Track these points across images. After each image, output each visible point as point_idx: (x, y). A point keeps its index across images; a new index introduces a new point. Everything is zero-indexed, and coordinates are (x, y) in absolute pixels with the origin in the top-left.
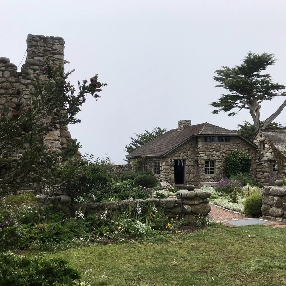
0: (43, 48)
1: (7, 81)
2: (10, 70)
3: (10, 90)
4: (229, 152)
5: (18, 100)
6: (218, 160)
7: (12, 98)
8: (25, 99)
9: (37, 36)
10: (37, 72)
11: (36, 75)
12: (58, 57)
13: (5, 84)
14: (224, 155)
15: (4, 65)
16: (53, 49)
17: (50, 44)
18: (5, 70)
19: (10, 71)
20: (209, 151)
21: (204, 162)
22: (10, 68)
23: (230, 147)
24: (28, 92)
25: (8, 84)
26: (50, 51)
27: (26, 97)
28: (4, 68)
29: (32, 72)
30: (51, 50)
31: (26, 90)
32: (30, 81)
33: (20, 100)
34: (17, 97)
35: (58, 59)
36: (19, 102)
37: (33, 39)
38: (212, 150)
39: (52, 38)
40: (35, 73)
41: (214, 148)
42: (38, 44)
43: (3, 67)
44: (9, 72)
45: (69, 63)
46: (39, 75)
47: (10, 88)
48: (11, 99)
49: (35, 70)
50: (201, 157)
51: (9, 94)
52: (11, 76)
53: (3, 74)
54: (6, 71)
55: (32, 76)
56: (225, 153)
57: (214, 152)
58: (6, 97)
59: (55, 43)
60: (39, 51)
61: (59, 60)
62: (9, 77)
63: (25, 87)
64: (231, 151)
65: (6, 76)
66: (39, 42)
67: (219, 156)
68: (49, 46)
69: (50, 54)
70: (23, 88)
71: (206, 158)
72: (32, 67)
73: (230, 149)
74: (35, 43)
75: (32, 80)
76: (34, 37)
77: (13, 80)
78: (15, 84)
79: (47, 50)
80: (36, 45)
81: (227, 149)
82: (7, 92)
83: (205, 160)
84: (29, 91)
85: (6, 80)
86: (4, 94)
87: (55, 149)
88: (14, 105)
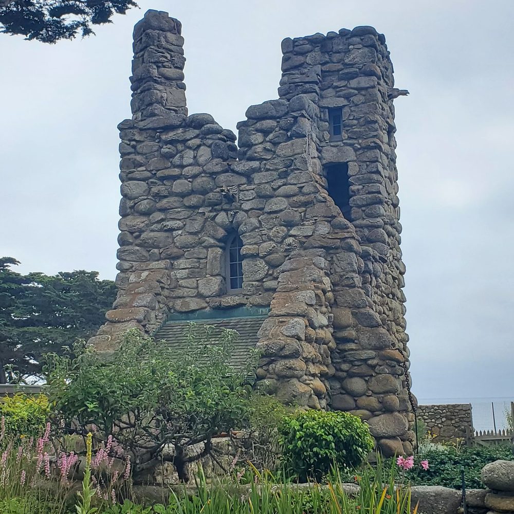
0: (318, 68)
1: (204, 172)
2: (210, 142)
3: (211, 195)
5: (229, 216)
7: (215, 213)
8: (246, 211)
9: (306, 38)
10: (271, 136)
11: (268, 146)
12: (359, 83)
13: (199, 180)
15: (197, 132)
16: (345, 65)
17: (339, 52)
18: (199, 146)
19: (209, 146)
22: (209, 138)
24: (251, 194)
25: (204, 179)
26: (339, 71)
27: (247, 206)
28: (197, 141)
29: (259, 137)
30: (342, 69)
31: (248, 188)
32: (256, 164)
33: (234, 216)
34: (226, 211)
35: (359, 89)
36: (232, 222)
37: (296, 49)
39: (344, 33)
40: (267, 139)
42: (308, 60)
43: (195, 137)
44: (209, 149)
45: (405, 93)
46: (275, 144)
47: (211, 190)
48: (214, 218)
49: (266, 132)
51: (209, 206)
52: (213, 157)
53: (195, 157)
54: (202, 147)
55: (259, 148)
58: (204, 214)
59: (351, 47)
60: (307, 80)
61: (363, 92)
62: (207, 162)
63: (244, 180)
65: (201, 160)
66: (309, 54)
68: (336, 57)
69: (340, 79)
70: (239, 186)
72: (258, 125)
74: (299, 59)
75: (261, 160)
76: (296, 44)
77: (218, 169)
78: (222, 177)
79: (329, 71)
80: (301, 65)
82: (204, 201)
84: (253, 189)
85: (201, 169)
86: (197, 207)
87: (282, 341)
88: (221, 233)
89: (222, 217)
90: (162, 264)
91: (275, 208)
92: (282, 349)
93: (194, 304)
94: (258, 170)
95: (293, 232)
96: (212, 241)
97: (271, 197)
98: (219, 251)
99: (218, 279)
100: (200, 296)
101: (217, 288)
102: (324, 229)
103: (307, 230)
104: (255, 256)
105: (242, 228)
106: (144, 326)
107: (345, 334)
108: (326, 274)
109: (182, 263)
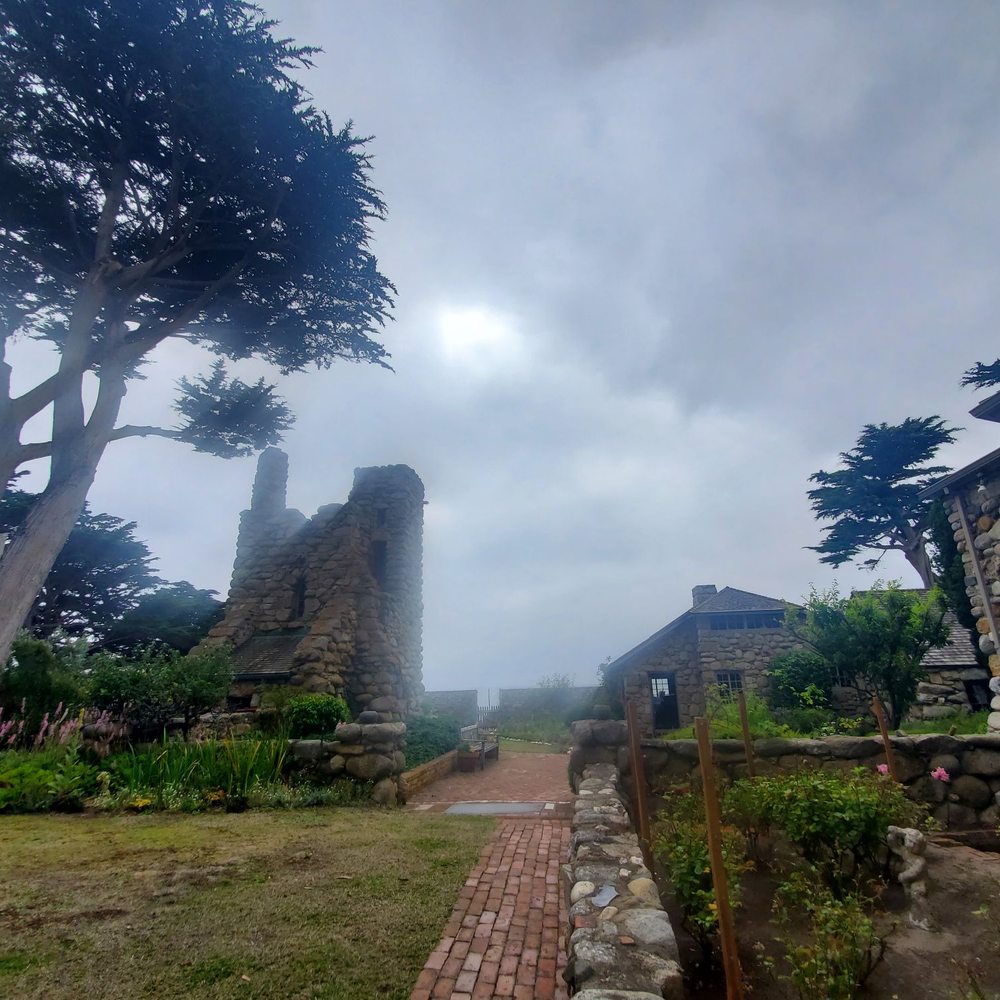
4: (778, 650)
5: (301, 571)
6: (751, 672)
7: (292, 569)
8: (311, 569)
14: (767, 659)
15: (287, 519)
20: (721, 649)
21: (713, 676)
23: (781, 639)
24: (315, 558)
25: (288, 548)
27: (312, 565)
32: (319, 540)
33: (303, 571)
34: (299, 568)
36: (302, 575)
38: (731, 648)
39: (390, 467)
41: (737, 644)
48: (291, 572)
50: (705, 665)
56: (767, 654)
57: (739, 652)
58: (285, 569)
62: (291, 538)
64: (784, 648)
67: (752, 662)
71: (716, 666)
73: (781, 645)
77: (297, 542)
78: (299, 547)
81: (773, 644)
83: (716, 671)
86: (282, 565)
87: (310, 651)
88: (294, 581)
89: (296, 572)
90: (255, 600)
91: (328, 568)
92: (309, 656)
93: (271, 626)
94: (319, 544)
95: (338, 583)
96: (288, 586)
97: (327, 560)
98: (292, 592)
99: (289, 611)
100: (276, 621)
101: (287, 616)
102: (356, 581)
103: (346, 581)
104: (313, 597)
105: (308, 579)
106: (233, 640)
107: (362, 646)
108: (354, 609)
109: (269, 600)
